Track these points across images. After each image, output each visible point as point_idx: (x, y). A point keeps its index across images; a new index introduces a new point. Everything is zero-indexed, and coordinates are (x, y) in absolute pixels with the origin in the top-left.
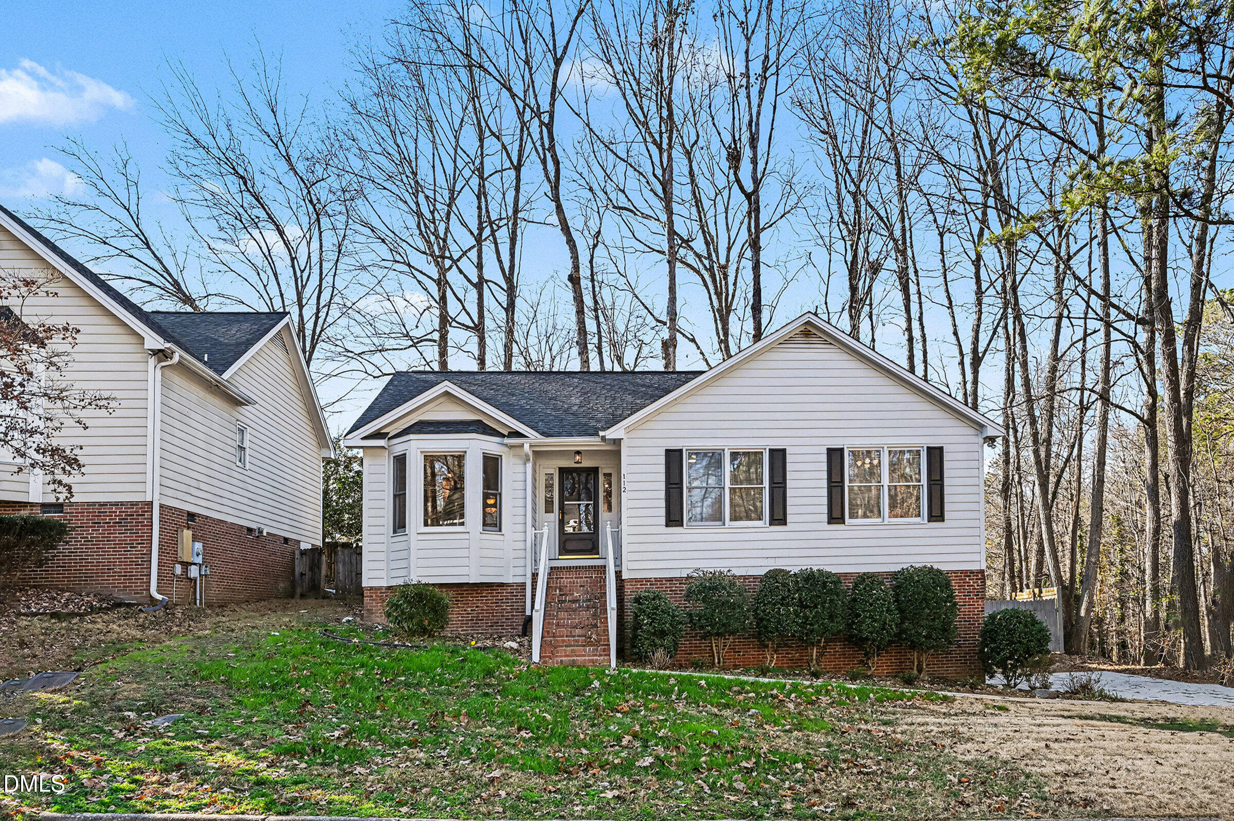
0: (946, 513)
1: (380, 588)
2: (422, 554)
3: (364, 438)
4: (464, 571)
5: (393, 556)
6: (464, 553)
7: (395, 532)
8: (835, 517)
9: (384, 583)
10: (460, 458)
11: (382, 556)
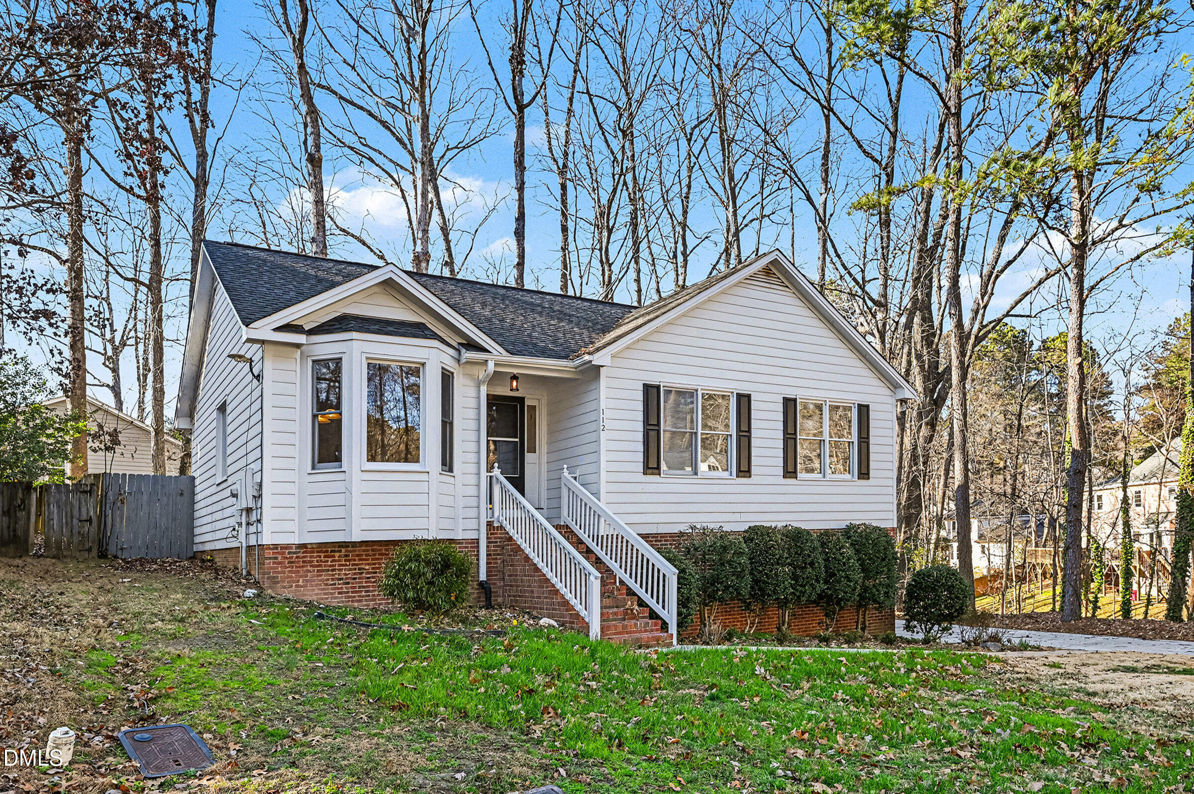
0: (871, 471)
1: (287, 547)
2: (368, 499)
3: (275, 330)
4: (421, 523)
5: (312, 501)
6: (423, 499)
7: (313, 468)
8: (790, 472)
9: (294, 540)
10: (415, 371)
11: (293, 501)
